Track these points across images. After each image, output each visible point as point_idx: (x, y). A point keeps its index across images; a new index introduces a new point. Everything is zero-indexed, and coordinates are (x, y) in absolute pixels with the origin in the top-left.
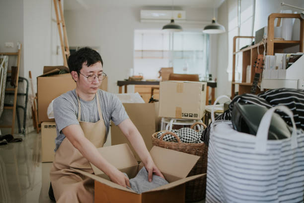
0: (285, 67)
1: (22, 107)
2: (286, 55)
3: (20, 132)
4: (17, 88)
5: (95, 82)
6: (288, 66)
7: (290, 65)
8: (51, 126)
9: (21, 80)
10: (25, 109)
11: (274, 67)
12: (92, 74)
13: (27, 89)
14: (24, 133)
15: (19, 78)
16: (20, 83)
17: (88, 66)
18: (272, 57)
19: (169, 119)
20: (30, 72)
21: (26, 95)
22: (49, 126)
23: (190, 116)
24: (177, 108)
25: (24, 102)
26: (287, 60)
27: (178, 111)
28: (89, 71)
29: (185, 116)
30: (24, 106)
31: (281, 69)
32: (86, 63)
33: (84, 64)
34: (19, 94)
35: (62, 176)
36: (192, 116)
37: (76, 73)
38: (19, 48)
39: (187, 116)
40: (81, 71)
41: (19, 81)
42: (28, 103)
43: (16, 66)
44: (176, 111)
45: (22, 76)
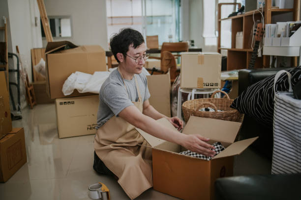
0: (288, 35)
1: (15, 84)
2: (290, 24)
3: (15, 109)
4: (8, 64)
5: (141, 62)
6: (291, 34)
7: (293, 33)
8: (66, 102)
9: (10, 56)
10: (18, 86)
11: (276, 35)
12: (138, 55)
13: (18, 65)
14: (19, 109)
15: (9, 54)
16: (10, 58)
17: (135, 48)
18: (273, 26)
19: (191, 90)
20: (17, 47)
21: (18, 71)
22: (64, 103)
23: (211, 85)
24: (199, 78)
25: (16, 79)
26: (290, 28)
27: (200, 81)
28: (135, 53)
29: (206, 85)
30: (17, 83)
31: (284, 37)
32: (133, 45)
33: (131, 46)
34: (11, 71)
35: (111, 151)
36: (213, 85)
37: (122, 54)
38: (5, 23)
39: (208, 85)
40: (128, 53)
41: (9, 57)
42: (21, 80)
43: (4, 41)
44: (198, 81)
45: (11, 52)
